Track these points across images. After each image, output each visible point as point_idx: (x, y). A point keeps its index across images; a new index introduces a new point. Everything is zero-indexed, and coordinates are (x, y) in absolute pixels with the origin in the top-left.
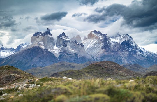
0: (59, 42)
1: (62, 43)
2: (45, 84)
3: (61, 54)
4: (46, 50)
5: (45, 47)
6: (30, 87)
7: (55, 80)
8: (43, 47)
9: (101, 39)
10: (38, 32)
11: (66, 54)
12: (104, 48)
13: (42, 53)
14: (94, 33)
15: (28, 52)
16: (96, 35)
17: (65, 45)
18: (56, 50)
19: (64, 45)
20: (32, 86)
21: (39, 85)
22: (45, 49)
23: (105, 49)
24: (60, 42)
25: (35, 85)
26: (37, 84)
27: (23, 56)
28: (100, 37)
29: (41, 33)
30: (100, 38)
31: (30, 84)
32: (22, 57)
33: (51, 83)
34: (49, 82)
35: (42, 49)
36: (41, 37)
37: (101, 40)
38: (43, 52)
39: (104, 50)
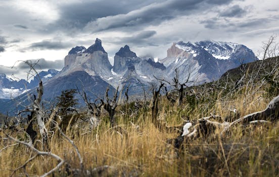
0: (120, 62)
1: (124, 65)
3: (124, 84)
4: (97, 77)
5: (96, 73)
8: (92, 74)
9: (195, 55)
10: (77, 47)
11: (135, 85)
12: (203, 72)
13: (91, 83)
14: (179, 47)
15: (64, 82)
16: (184, 50)
17: (132, 68)
18: (115, 79)
19: (129, 69)
22: (95, 77)
23: (206, 73)
24: (121, 64)
27: (57, 90)
28: (193, 52)
29: (83, 48)
30: (192, 54)
35: (90, 77)
36: (86, 54)
37: (194, 58)
38: (93, 82)
39: (203, 74)
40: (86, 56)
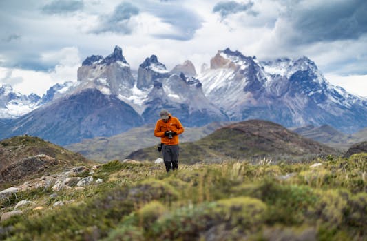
0: (144, 77)
1: (150, 80)
2: (113, 178)
3: (148, 105)
4: (114, 97)
5: (111, 91)
6: (79, 184)
7: (136, 167)
8: (106, 91)
9: (243, 67)
10: (93, 56)
11: (160, 106)
12: (249, 90)
13: (104, 104)
14: (224, 56)
15: (72, 102)
16: (231, 61)
17: (159, 86)
18: (137, 97)
19: (155, 86)
20: (85, 182)
21: (100, 180)
22: (111, 96)
23: (252, 91)
24: (147, 78)
25: (91, 179)
26: (96, 178)
27: (62, 112)
28: (241, 63)
29: (100, 57)
30: (239, 67)
31: (79, 178)
32: (57, 116)
33: (127, 173)
34: (123, 173)
35: (104, 96)
36: (101, 66)
37: (242, 72)
38: (107, 104)
39: (249, 93)
40: (101, 68)
